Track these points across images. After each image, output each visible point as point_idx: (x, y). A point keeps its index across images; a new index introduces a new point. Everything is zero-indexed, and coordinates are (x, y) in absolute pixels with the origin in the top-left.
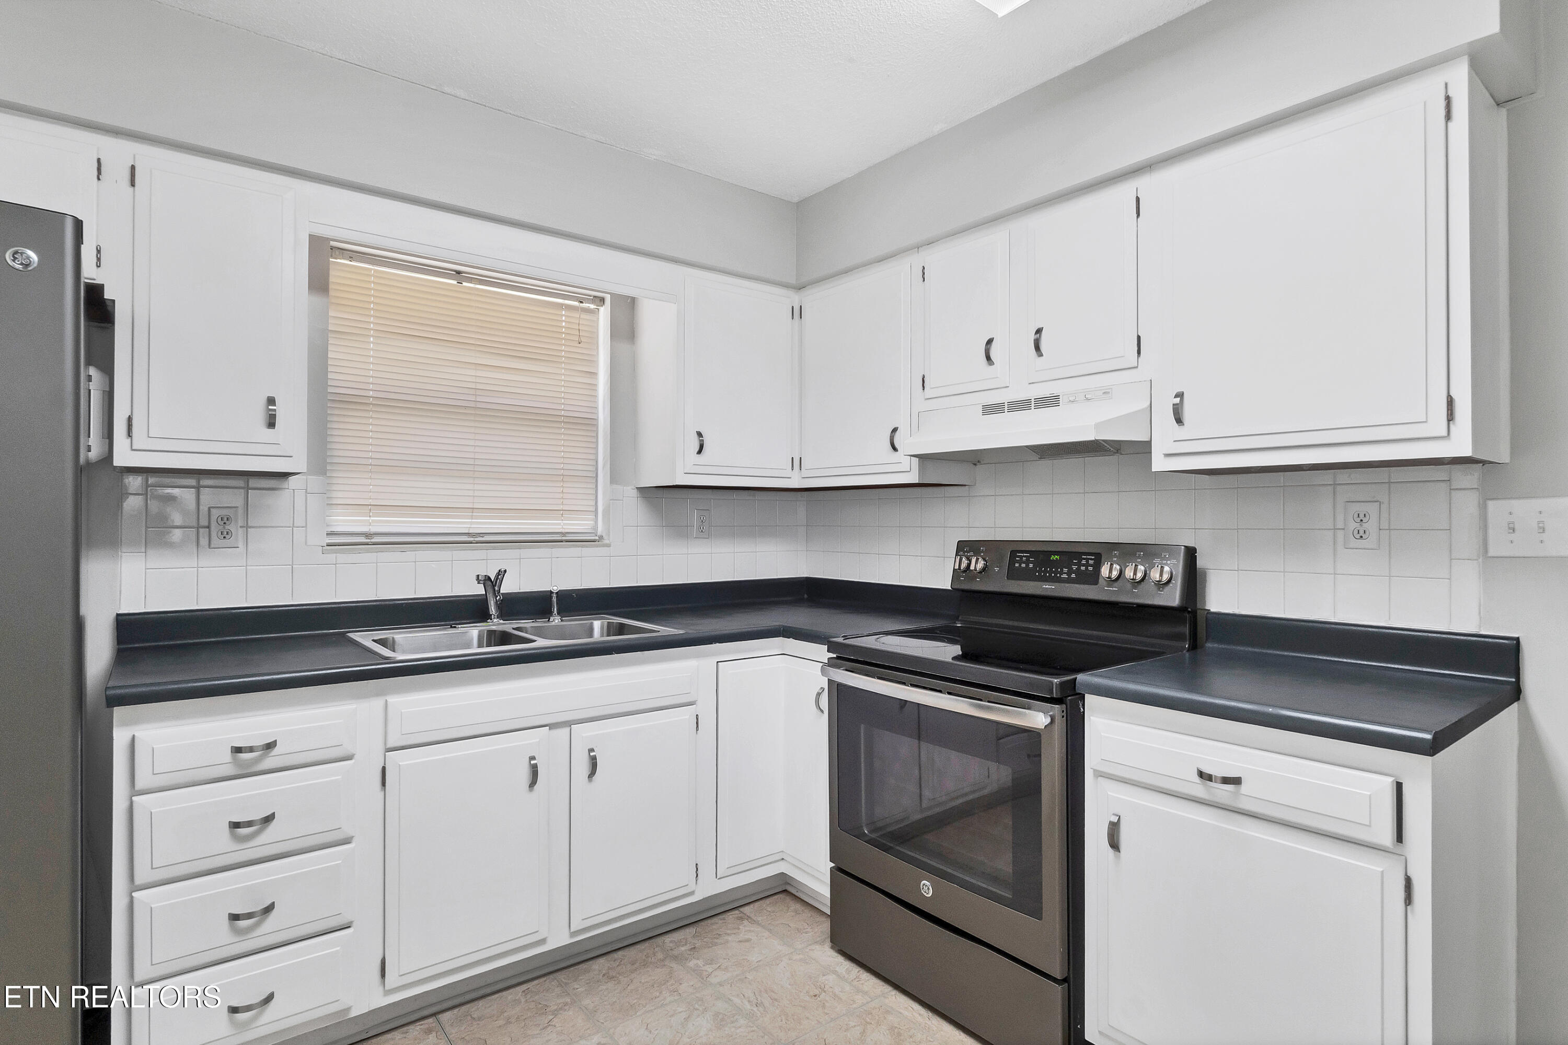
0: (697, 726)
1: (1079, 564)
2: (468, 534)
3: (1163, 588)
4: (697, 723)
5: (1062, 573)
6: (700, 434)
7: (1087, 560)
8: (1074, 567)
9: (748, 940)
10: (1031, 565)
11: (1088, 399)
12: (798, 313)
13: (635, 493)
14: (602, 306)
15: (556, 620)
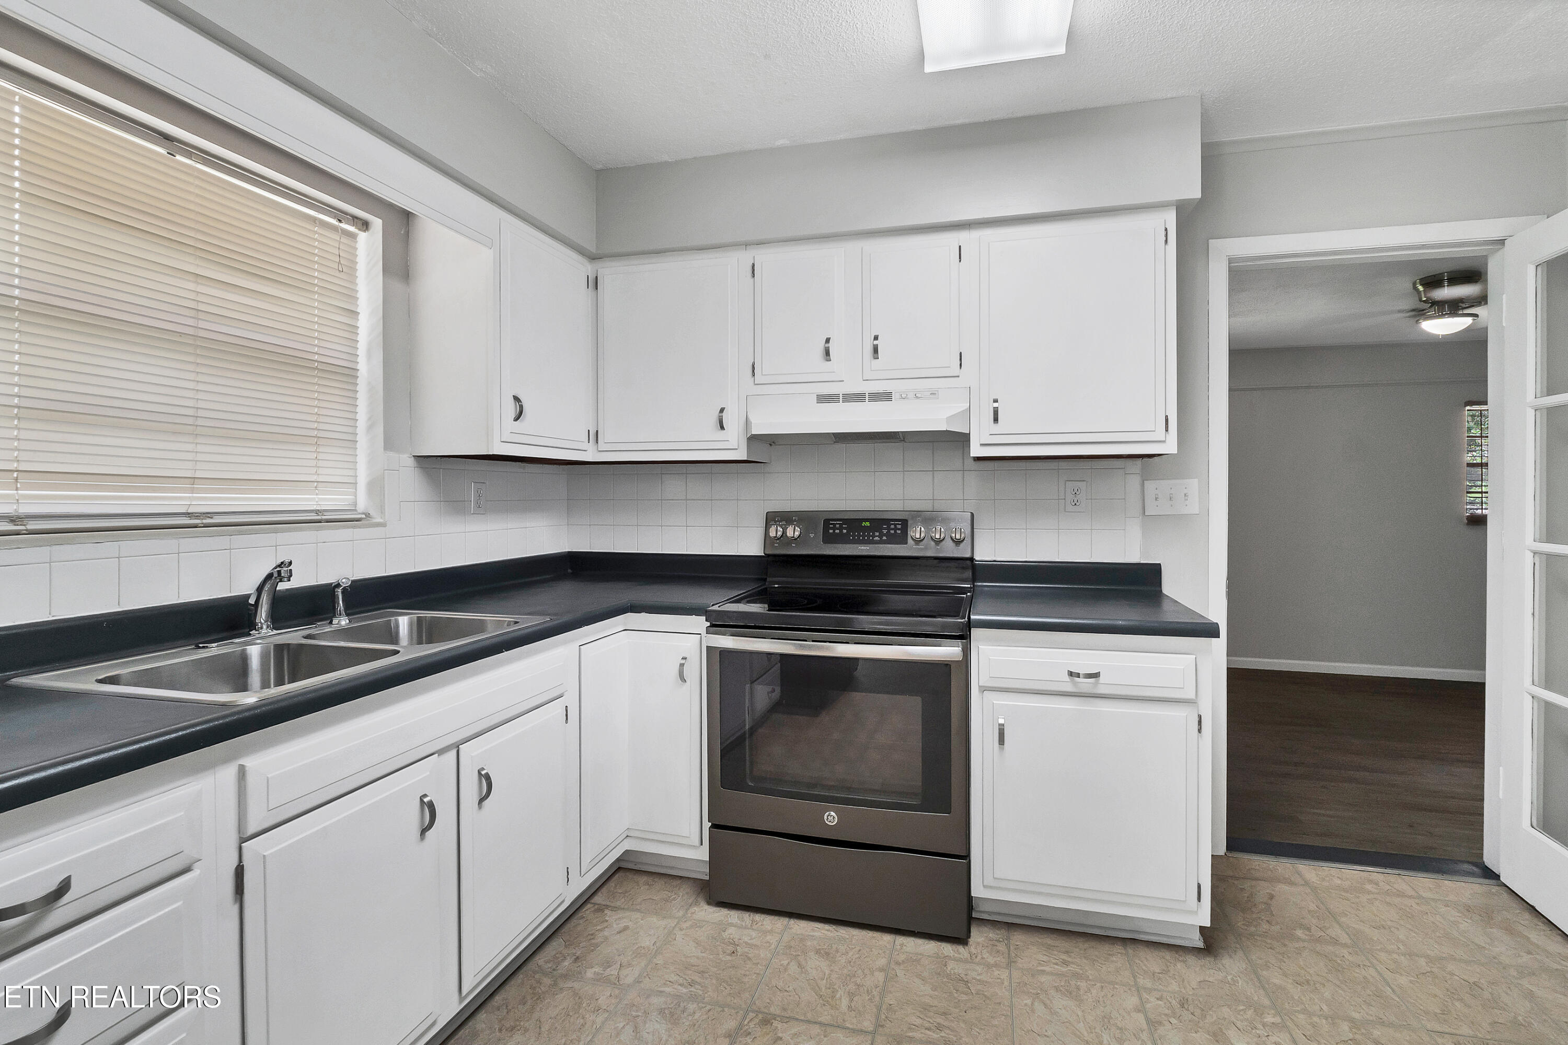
0: (567, 719)
1: (889, 529)
2: (188, 515)
3: (959, 544)
4: (567, 715)
5: (874, 536)
6: (517, 399)
7: (895, 525)
8: (885, 531)
9: (626, 928)
10: (845, 531)
11: (917, 398)
12: (595, 283)
13: (411, 462)
14: (365, 231)
15: (343, 621)
